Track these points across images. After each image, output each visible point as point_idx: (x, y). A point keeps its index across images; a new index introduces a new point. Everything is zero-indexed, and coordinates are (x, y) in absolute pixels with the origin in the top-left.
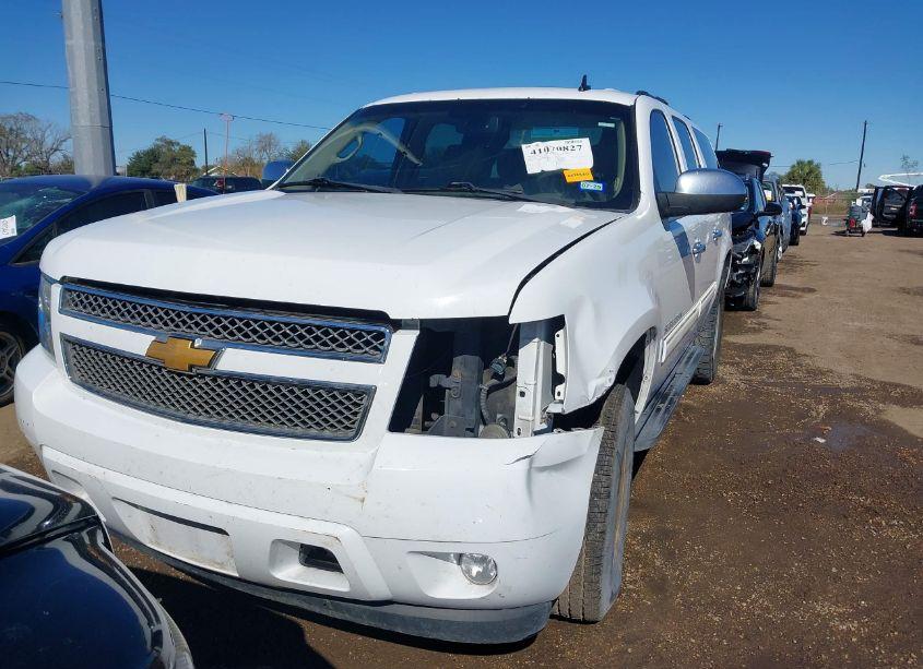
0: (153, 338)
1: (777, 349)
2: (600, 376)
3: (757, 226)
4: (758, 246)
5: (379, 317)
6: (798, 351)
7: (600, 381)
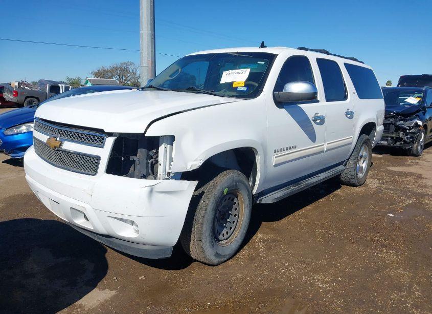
0: (49, 137)
1: (412, 174)
2: (195, 161)
3: (424, 114)
4: (420, 123)
5: (101, 131)
6: (424, 176)
7: (195, 163)
